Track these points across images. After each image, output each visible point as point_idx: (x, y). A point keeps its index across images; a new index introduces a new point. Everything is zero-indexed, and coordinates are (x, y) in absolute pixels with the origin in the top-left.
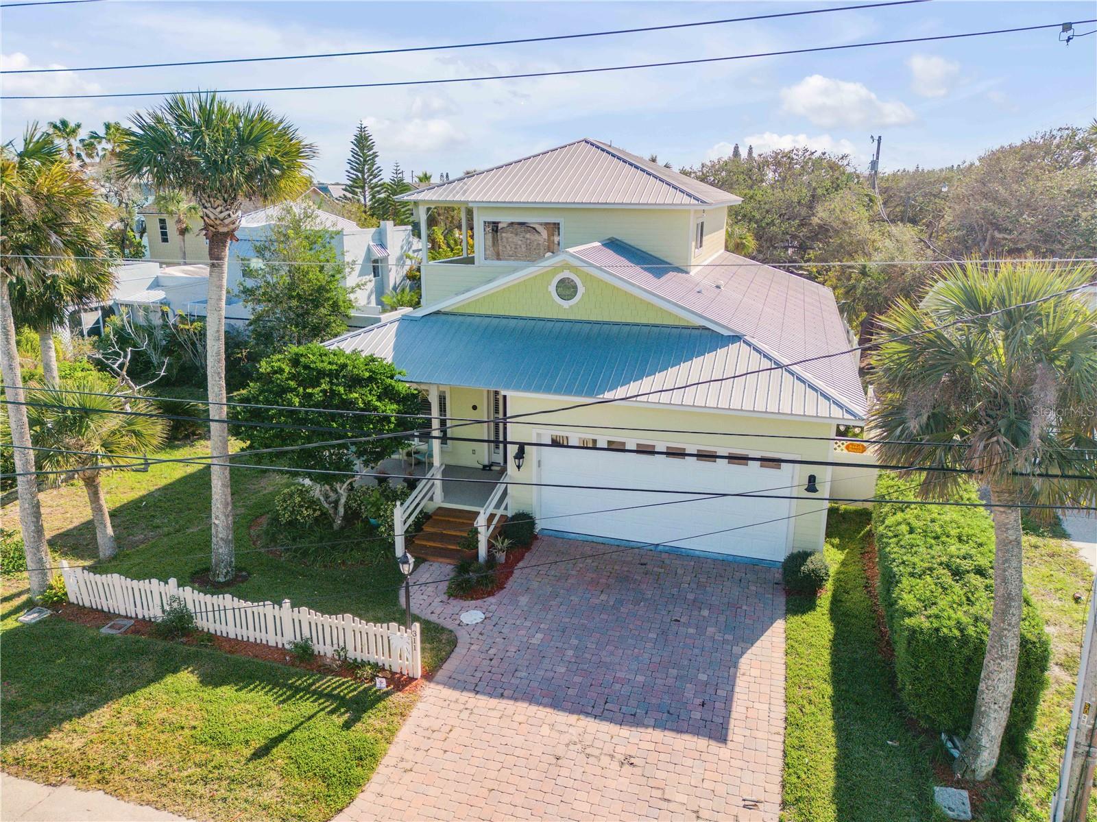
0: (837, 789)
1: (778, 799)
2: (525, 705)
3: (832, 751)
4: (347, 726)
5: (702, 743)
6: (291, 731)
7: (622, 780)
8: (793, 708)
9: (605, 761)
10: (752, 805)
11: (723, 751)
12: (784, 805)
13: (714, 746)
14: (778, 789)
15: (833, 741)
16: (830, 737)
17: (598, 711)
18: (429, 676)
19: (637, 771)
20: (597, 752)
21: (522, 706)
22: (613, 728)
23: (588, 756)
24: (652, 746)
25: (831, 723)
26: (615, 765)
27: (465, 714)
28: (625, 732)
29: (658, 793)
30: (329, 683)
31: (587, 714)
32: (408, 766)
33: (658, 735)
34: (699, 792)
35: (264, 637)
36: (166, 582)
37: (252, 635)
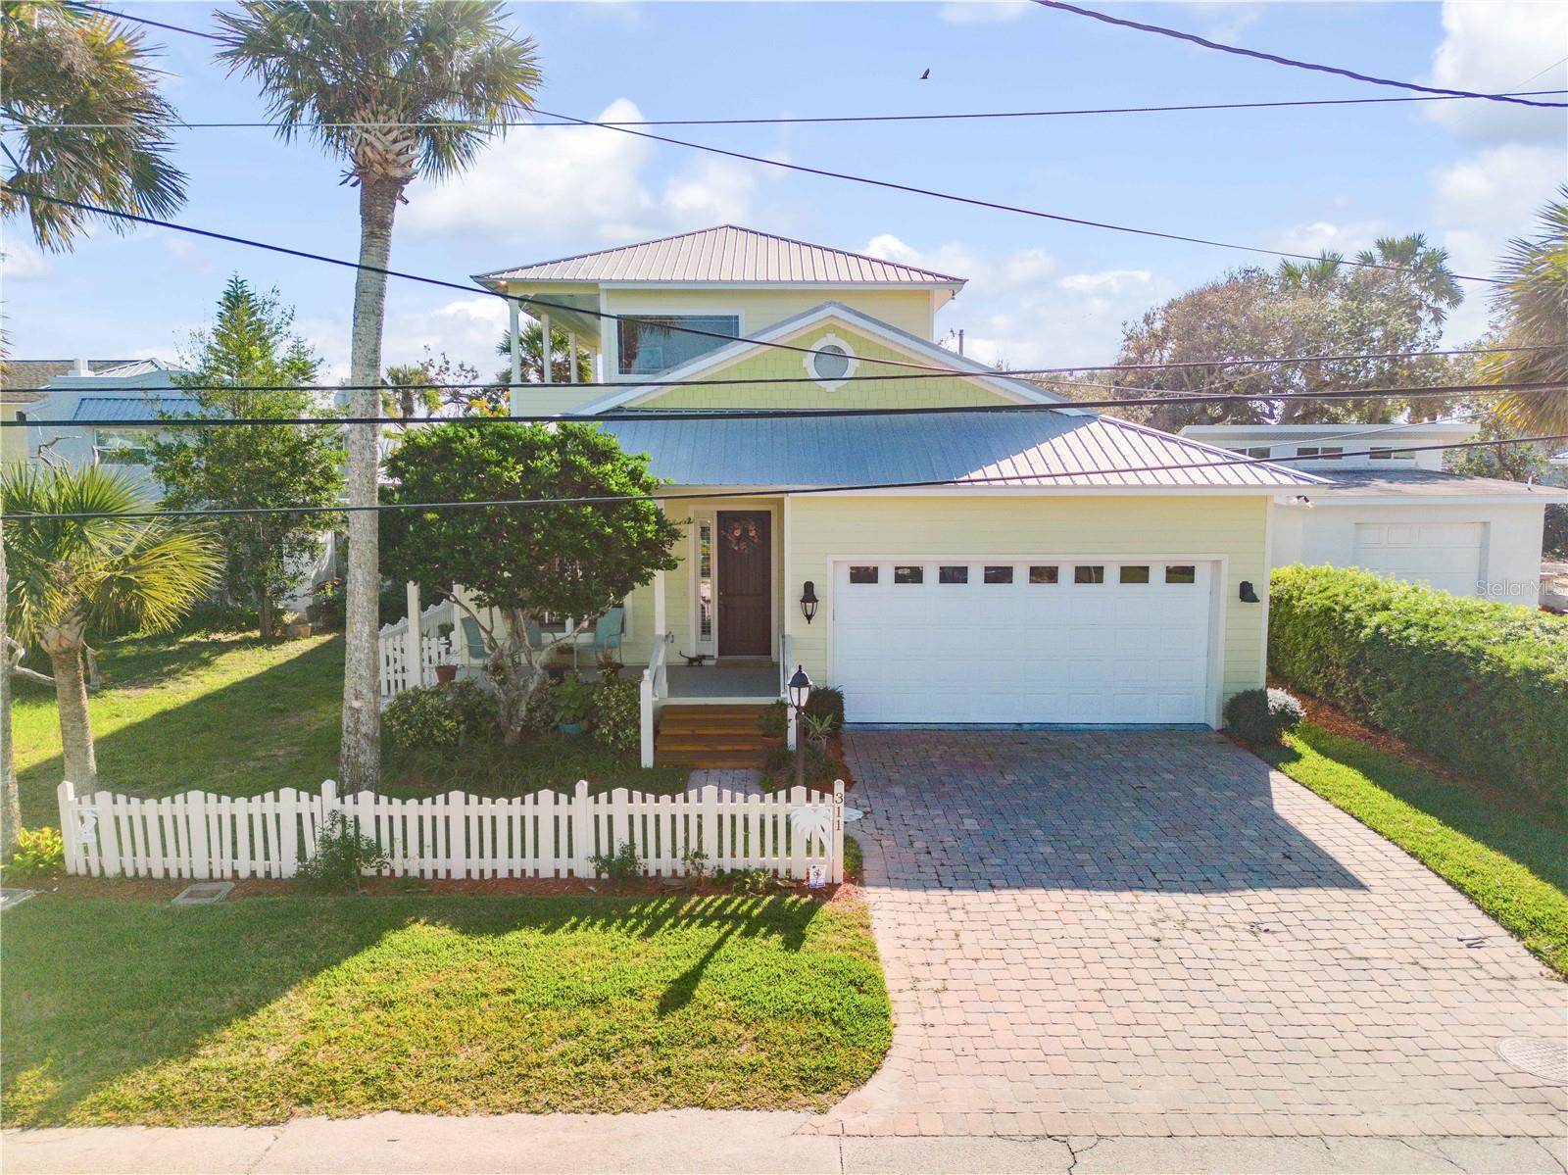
1: (1503, 931)
4: (791, 946)
5: (1335, 893)
6: (702, 964)
7: (1274, 950)
10: (1477, 943)
11: (1373, 898)
12: (1517, 934)
13: (1355, 894)
14: (1487, 921)
16: (1496, 855)
19: (1284, 936)
20: (1205, 926)
23: (1196, 930)
26: (1247, 936)
27: (958, 915)
28: (1216, 900)
31: (1143, 889)
32: (936, 986)
34: (1393, 943)
35: (529, 865)
36: (315, 790)
37: (503, 865)
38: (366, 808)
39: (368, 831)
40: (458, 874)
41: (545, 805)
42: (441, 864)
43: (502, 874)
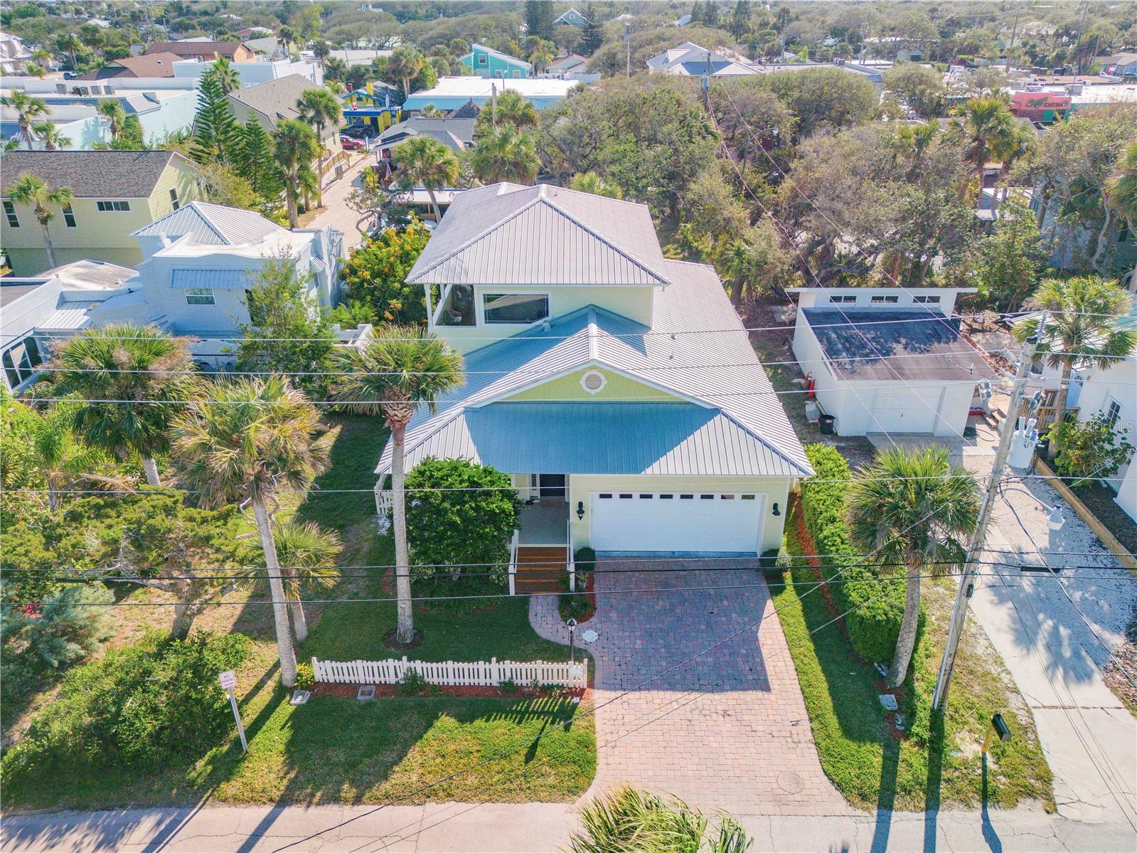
0: (835, 707)
1: (807, 717)
2: (656, 692)
3: (825, 685)
4: (567, 728)
5: (760, 694)
6: (538, 739)
7: (727, 726)
8: (798, 662)
9: (714, 716)
10: (796, 724)
11: (772, 697)
12: (811, 720)
13: (766, 695)
14: (805, 711)
15: (824, 678)
16: (822, 676)
17: (697, 687)
18: (591, 685)
19: (733, 718)
20: (708, 713)
21: (655, 693)
22: (710, 696)
23: (705, 715)
24: (734, 702)
25: (820, 668)
26: (721, 718)
27: (625, 705)
28: (717, 696)
29: (749, 729)
30: (538, 703)
31: (693, 690)
32: (613, 744)
33: (735, 694)
34: (768, 722)
35: (476, 681)
36: (400, 659)
37: (467, 681)
38: (418, 665)
39: (419, 671)
40: (451, 683)
41: (481, 665)
42: (445, 681)
43: (467, 684)
